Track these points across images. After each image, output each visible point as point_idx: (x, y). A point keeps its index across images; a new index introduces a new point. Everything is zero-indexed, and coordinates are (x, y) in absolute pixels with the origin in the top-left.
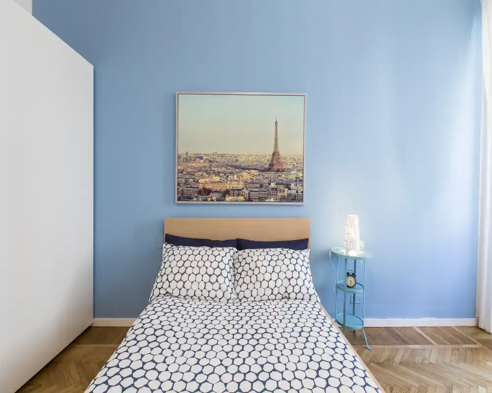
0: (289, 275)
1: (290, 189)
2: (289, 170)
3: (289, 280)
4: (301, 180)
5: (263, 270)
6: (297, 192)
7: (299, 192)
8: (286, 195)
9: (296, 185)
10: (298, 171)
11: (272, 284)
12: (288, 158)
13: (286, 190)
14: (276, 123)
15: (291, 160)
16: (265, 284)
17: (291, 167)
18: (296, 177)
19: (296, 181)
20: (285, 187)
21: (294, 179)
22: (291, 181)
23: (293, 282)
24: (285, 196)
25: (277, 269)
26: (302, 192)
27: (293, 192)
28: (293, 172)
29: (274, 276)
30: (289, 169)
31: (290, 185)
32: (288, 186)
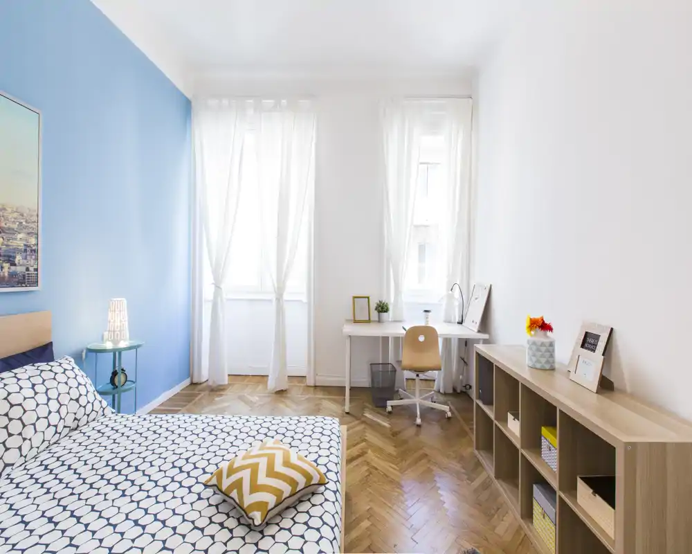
0: (75, 395)
1: (13, 264)
2: (12, 232)
3: (77, 400)
4: (34, 250)
5: (30, 404)
6: (27, 269)
7: (31, 269)
8: (6, 274)
9: (26, 259)
10: (28, 234)
11: (54, 419)
12: (10, 210)
13: (6, 265)
15: (15, 215)
17: (15, 226)
18: (25, 245)
19: (25, 251)
20: (4, 261)
21: (23, 248)
22: (16, 250)
23: (83, 401)
24: (4, 277)
25: (53, 394)
26: (36, 270)
27: (20, 269)
28: (20, 236)
30: (13, 229)
31: (15, 257)
32: (11, 261)
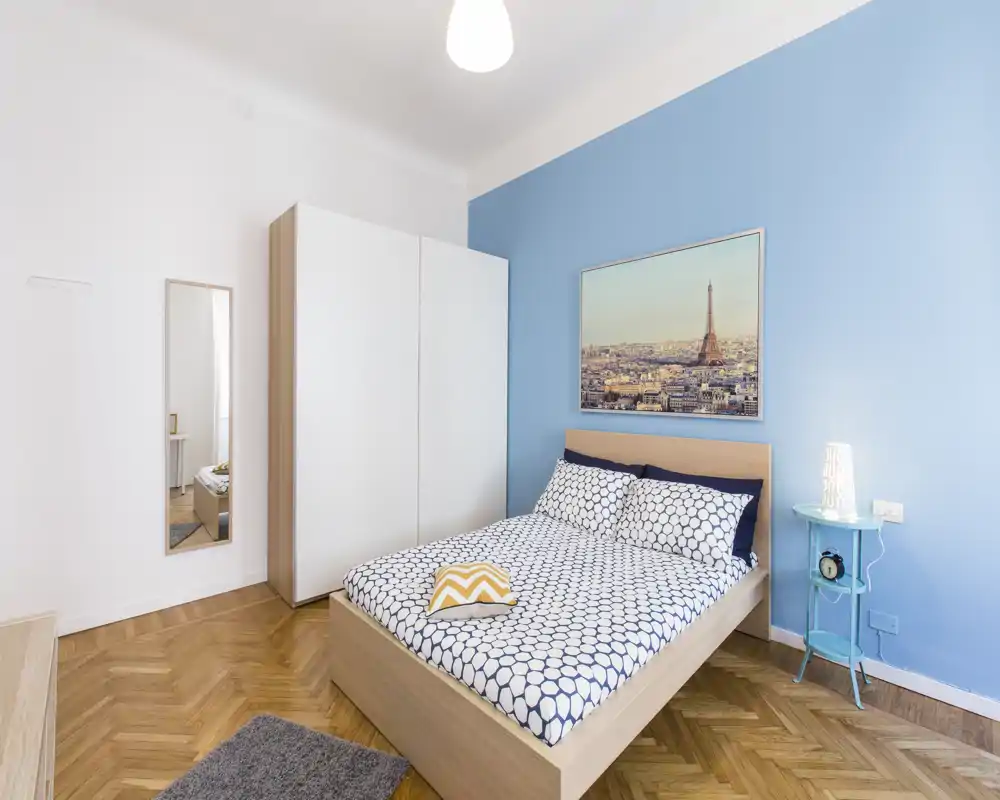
0: (685, 521)
1: (733, 393)
2: (732, 362)
3: (683, 527)
4: (754, 378)
5: (651, 507)
6: (746, 398)
7: (750, 398)
8: (727, 402)
9: (745, 387)
10: (748, 362)
11: (657, 528)
12: (730, 342)
13: (727, 394)
14: (710, 289)
15: (735, 346)
16: (648, 526)
17: (734, 357)
18: (744, 374)
19: (745, 379)
20: (725, 391)
21: (741, 376)
22: (736, 380)
23: (688, 532)
24: (725, 406)
25: (670, 510)
26: (756, 399)
27: (739, 398)
28: (739, 365)
29: (664, 519)
30: (733, 360)
31: (734, 386)
32: (730, 389)
